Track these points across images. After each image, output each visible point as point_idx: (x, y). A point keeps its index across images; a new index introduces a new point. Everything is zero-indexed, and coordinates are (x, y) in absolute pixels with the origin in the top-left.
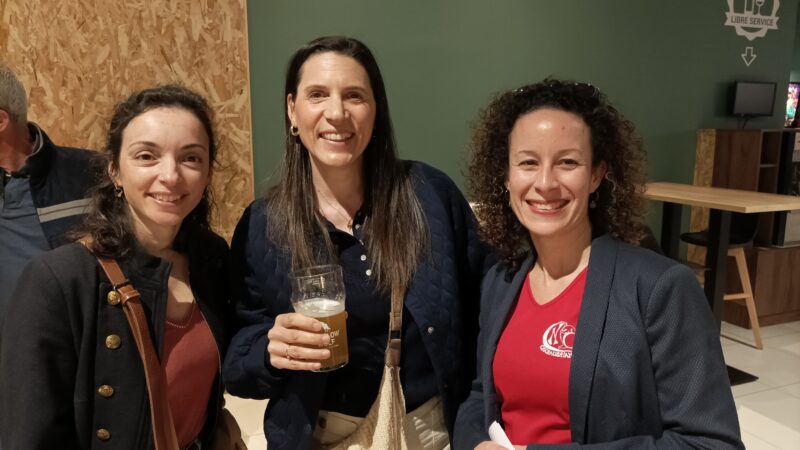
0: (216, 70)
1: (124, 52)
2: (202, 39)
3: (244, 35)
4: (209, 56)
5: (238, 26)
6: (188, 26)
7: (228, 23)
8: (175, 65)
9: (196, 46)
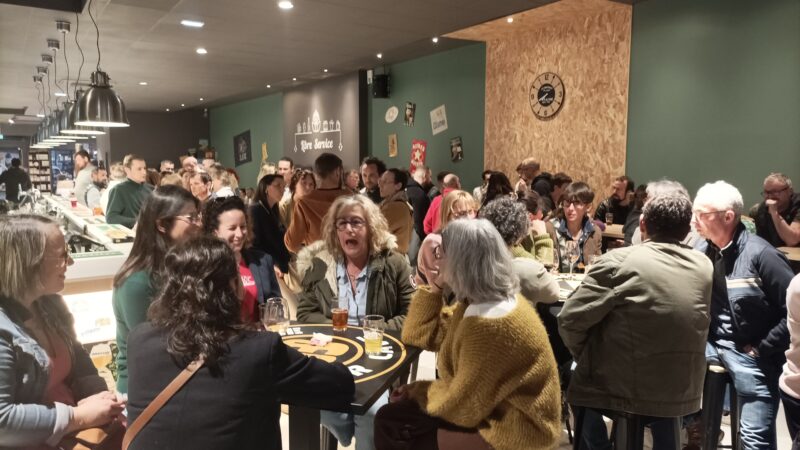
0: (612, 155)
1: (581, 150)
2: (608, 142)
3: (624, 138)
4: (610, 148)
5: (623, 134)
6: (602, 136)
7: (619, 132)
8: (597, 154)
9: (605, 145)
